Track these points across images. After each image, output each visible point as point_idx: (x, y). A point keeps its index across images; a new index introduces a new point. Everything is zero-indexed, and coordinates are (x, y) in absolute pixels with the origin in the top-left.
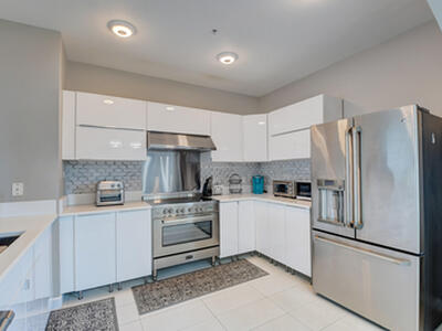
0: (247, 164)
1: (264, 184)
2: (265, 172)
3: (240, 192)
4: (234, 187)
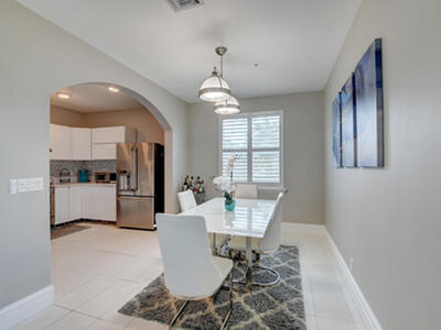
0: (74, 161)
1: (88, 175)
2: (89, 167)
3: (69, 181)
4: (62, 178)
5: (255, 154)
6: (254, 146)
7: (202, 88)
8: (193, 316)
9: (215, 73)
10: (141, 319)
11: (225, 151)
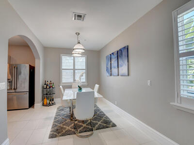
5: (76, 71)
6: (76, 68)
7: (74, 48)
8: (80, 129)
9: (79, 43)
10: (61, 137)
11: (64, 69)
